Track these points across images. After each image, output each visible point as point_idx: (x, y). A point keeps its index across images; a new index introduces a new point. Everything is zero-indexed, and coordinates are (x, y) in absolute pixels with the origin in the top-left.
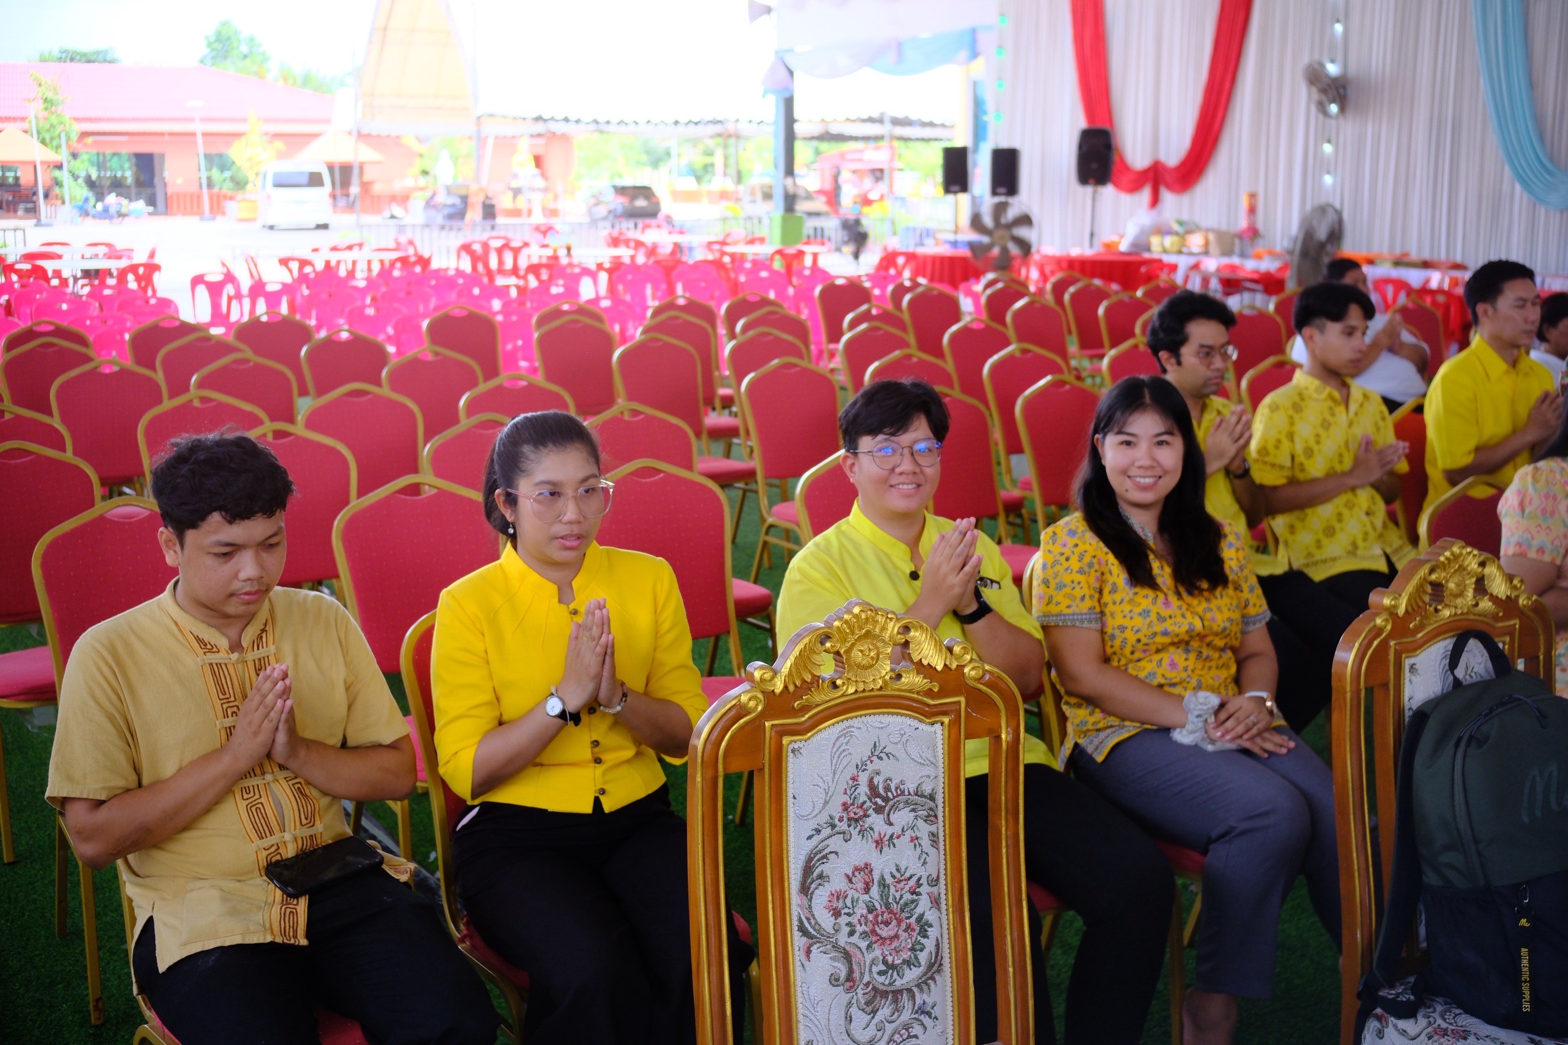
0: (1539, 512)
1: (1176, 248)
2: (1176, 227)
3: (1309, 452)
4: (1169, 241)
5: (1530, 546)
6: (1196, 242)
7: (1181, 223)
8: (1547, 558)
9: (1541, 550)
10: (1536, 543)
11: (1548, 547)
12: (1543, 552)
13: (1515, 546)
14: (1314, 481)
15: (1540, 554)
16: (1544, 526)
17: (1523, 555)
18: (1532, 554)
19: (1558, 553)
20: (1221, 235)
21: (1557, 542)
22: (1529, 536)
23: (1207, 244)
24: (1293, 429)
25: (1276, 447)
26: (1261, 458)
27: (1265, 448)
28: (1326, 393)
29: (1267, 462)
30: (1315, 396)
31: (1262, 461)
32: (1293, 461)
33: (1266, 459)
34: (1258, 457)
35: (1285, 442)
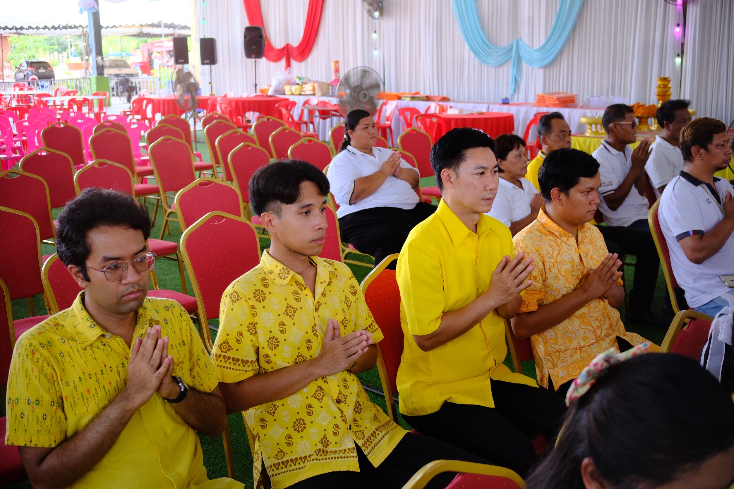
3: (274, 343)
24: (256, 320)
25: (238, 341)
26: (223, 354)
27: (226, 342)
28: (290, 277)
29: (229, 358)
30: (278, 281)
31: (224, 357)
32: (257, 352)
33: (227, 355)
34: (219, 353)
35: (246, 334)
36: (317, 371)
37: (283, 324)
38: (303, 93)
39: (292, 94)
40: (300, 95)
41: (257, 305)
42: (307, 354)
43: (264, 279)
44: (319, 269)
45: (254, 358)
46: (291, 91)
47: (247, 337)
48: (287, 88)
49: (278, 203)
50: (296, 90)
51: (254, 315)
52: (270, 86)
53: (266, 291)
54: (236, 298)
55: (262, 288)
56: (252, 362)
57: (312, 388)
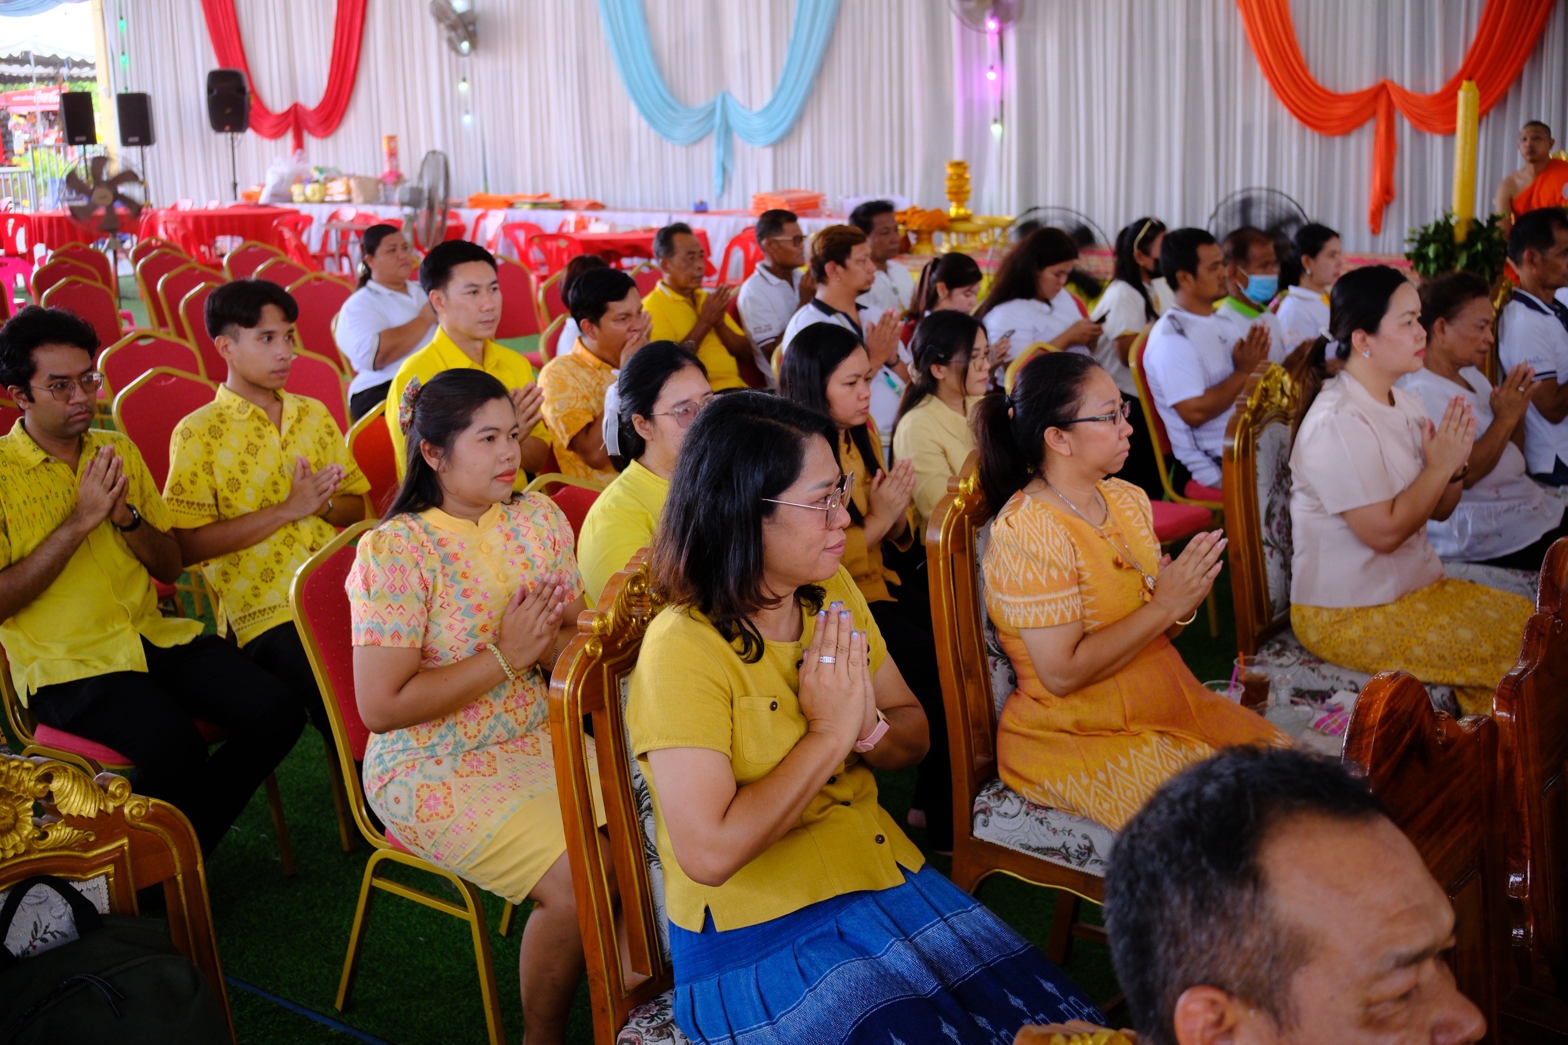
0: (386, 590)
1: (317, 197)
2: (316, 175)
3: (234, 485)
4: (310, 189)
5: (382, 633)
6: (337, 189)
7: (321, 170)
8: (405, 643)
9: (396, 635)
10: (388, 628)
11: (405, 630)
12: (400, 637)
13: (366, 634)
14: (244, 517)
15: (396, 639)
16: (395, 606)
17: (376, 644)
18: (387, 642)
19: (417, 634)
20: (362, 181)
21: (414, 622)
22: (380, 621)
23: (349, 192)
24: (212, 458)
25: (192, 482)
26: (175, 497)
27: (179, 484)
28: (250, 411)
29: (183, 501)
30: (237, 416)
31: (177, 500)
32: (215, 496)
33: (181, 498)
34: (171, 496)
35: (202, 475)
36: (287, 514)
37: (244, 463)
38: (328, 199)
39: (307, 201)
40: (322, 201)
41: (213, 442)
42: (274, 499)
43: (221, 415)
44: (286, 404)
45: (212, 501)
46: (304, 194)
47: (203, 478)
48: (296, 190)
49: (236, 326)
50: (314, 194)
51: (210, 453)
52: (263, 186)
53: (223, 427)
54: (187, 435)
55: (218, 424)
56: (209, 506)
57: (281, 534)
